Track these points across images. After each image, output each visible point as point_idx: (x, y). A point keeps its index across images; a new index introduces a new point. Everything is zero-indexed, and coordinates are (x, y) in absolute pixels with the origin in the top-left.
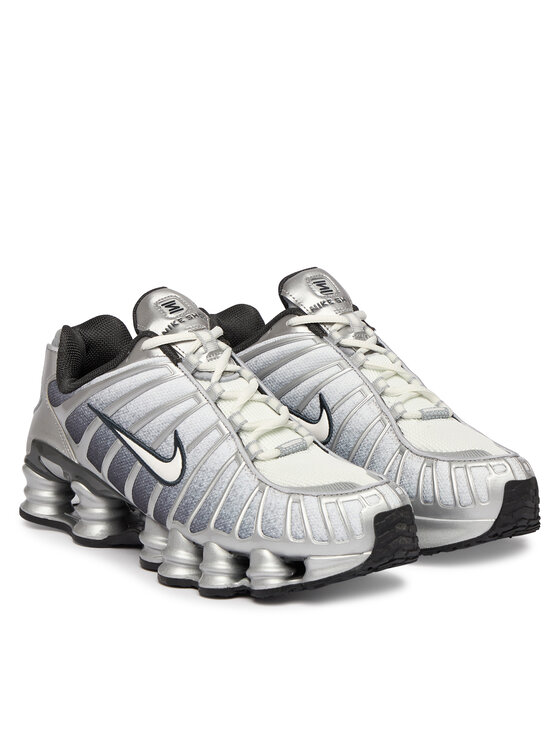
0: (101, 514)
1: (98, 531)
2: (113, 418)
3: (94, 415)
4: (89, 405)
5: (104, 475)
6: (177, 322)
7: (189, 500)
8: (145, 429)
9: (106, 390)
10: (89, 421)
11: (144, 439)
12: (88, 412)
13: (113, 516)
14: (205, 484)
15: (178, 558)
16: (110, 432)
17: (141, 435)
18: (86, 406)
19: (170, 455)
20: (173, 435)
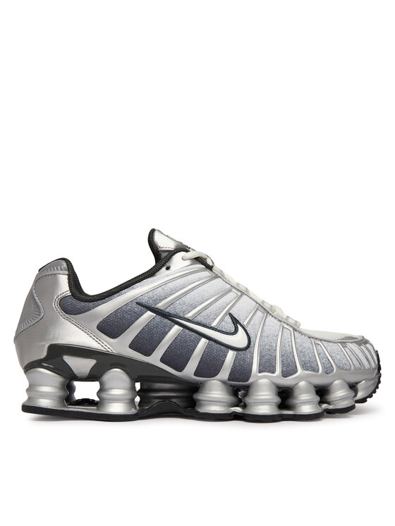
3: (145, 310)
4: (138, 303)
5: (155, 358)
7: (268, 357)
10: (139, 316)
11: (204, 321)
12: (138, 309)
17: (200, 319)
18: (134, 305)
19: (233, 330)
20: (228, 316)
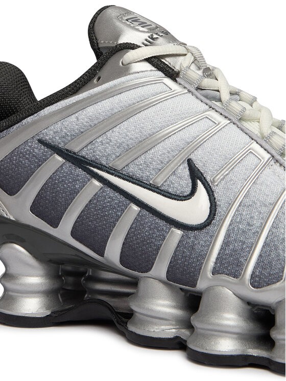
0: (38, 284)
1: (32, 306)
2: (83, 153)
3: (50, 152)
4: (40, 141)
5: (64, 231)
6: (155, 36)
7: (238, 245)
8: (141, 160)
9: (73, 118)
10: (40, 161)
11: (138, 174)
12: (40, 150)
13: (56, 285)
14: (257, 223)
15: (222, 325)
16: (79, 171)
17: (132, 170)
18: (35, 144)
19: (188, 190)
20: (186, 165)
